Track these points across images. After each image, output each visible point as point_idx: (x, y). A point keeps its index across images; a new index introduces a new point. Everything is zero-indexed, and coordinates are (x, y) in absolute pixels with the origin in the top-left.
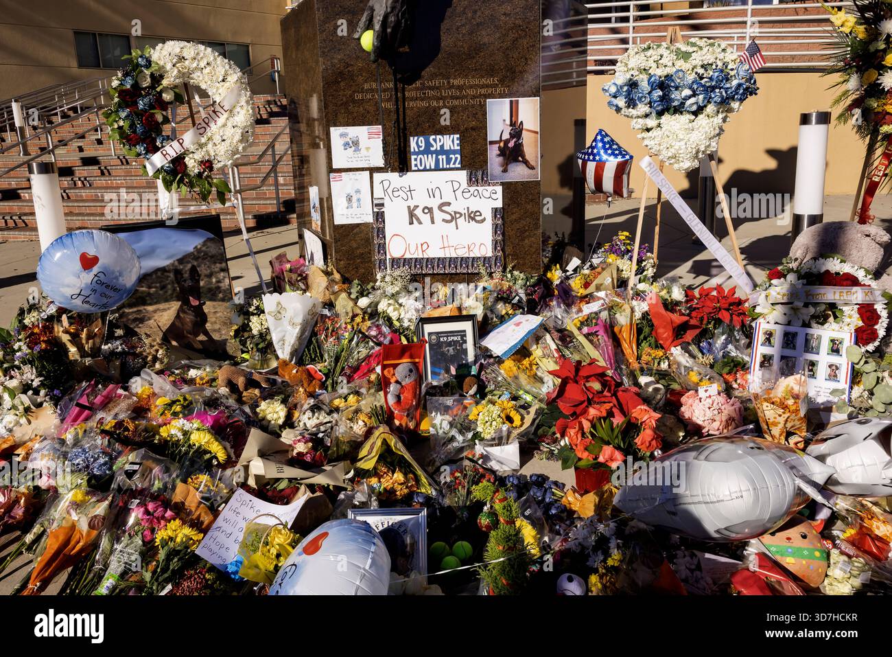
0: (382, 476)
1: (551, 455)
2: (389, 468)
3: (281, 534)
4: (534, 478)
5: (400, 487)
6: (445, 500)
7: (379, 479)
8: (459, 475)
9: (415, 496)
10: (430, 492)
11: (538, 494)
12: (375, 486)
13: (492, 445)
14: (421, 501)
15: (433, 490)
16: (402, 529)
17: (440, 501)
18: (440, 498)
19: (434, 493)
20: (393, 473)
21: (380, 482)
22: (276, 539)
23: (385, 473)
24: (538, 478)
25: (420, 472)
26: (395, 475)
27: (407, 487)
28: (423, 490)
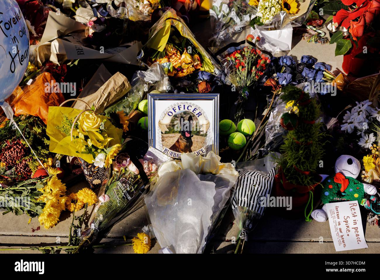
0: (171, 56)
1: (319, 38)
2: (178, 50)
3: (89, 119)
4: (305, 60)
5: (187, 66)
6: (227, 79)
7: (169, 59)
8: (239, 56)
9: (200, 74)
10: (213, 71)
11: (310, 76)
12: (165, 65)
13: (267, 29)
14: (206, 78)
15: (216, 69)
16: (197, 112)
17: (223, 79)
18: (223, 76)
19: (217, 72)
20: (181, 53)
21: (169, 61)
22: (85, 123)
23: (174, 54)
24: (309, 60)
25: (204, 53)
26: (183, 56)
27: (193, 66)
28: (207, 69)
